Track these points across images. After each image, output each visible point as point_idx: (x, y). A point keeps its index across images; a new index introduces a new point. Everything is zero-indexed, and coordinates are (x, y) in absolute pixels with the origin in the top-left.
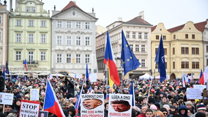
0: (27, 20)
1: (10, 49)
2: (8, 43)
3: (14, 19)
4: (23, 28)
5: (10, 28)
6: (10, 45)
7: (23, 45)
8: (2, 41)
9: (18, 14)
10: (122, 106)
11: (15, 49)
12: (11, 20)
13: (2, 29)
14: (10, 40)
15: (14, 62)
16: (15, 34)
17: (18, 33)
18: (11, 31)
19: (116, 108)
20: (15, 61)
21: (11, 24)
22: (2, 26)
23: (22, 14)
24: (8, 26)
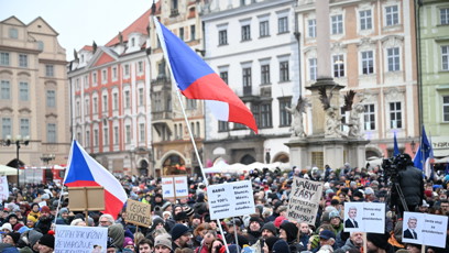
1: (427, 90)
2: (419, 75)
3: (433, 8)
5: (424, 33)
6: (425, 79)
8: (404, 72)
11: (438, 90)
12: (424, 12)
13: (403, 40)
14: (426, 67)
15: (438, 127)
16: (436, 48)
17: (447, 44)
18: (426, 41)
20: (441, 124)
21: (424, 22)
22: (402, 31)
24: (417, 28)
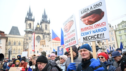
0: (123, 30)
2: (117, 41)
3: (118, 32)
4: (122, 34)
5: (117, 35)
6: (118, 41)
7: (123, 40)
8: (114, 40)
9: (119, 29)
10: (93, 17)
12: (116, 32)
13: (114, 36)
14: (118, 39)
16: (119, 37)
17: (120, 36)
19: (87, 21)
23: (121, 29)
24: (116, 34)
